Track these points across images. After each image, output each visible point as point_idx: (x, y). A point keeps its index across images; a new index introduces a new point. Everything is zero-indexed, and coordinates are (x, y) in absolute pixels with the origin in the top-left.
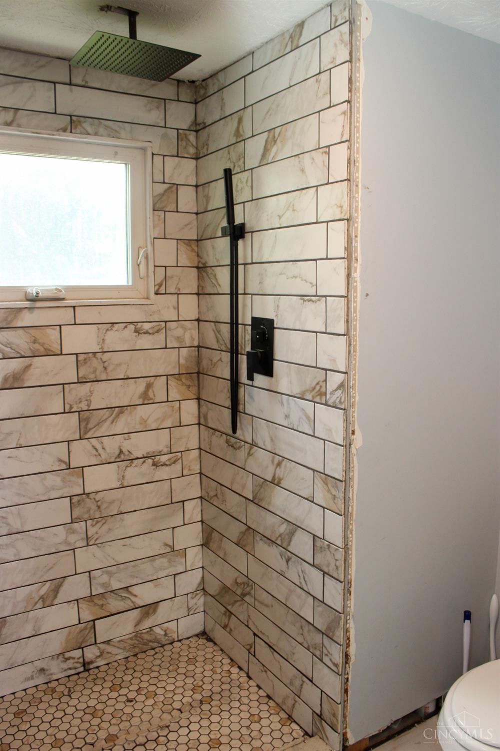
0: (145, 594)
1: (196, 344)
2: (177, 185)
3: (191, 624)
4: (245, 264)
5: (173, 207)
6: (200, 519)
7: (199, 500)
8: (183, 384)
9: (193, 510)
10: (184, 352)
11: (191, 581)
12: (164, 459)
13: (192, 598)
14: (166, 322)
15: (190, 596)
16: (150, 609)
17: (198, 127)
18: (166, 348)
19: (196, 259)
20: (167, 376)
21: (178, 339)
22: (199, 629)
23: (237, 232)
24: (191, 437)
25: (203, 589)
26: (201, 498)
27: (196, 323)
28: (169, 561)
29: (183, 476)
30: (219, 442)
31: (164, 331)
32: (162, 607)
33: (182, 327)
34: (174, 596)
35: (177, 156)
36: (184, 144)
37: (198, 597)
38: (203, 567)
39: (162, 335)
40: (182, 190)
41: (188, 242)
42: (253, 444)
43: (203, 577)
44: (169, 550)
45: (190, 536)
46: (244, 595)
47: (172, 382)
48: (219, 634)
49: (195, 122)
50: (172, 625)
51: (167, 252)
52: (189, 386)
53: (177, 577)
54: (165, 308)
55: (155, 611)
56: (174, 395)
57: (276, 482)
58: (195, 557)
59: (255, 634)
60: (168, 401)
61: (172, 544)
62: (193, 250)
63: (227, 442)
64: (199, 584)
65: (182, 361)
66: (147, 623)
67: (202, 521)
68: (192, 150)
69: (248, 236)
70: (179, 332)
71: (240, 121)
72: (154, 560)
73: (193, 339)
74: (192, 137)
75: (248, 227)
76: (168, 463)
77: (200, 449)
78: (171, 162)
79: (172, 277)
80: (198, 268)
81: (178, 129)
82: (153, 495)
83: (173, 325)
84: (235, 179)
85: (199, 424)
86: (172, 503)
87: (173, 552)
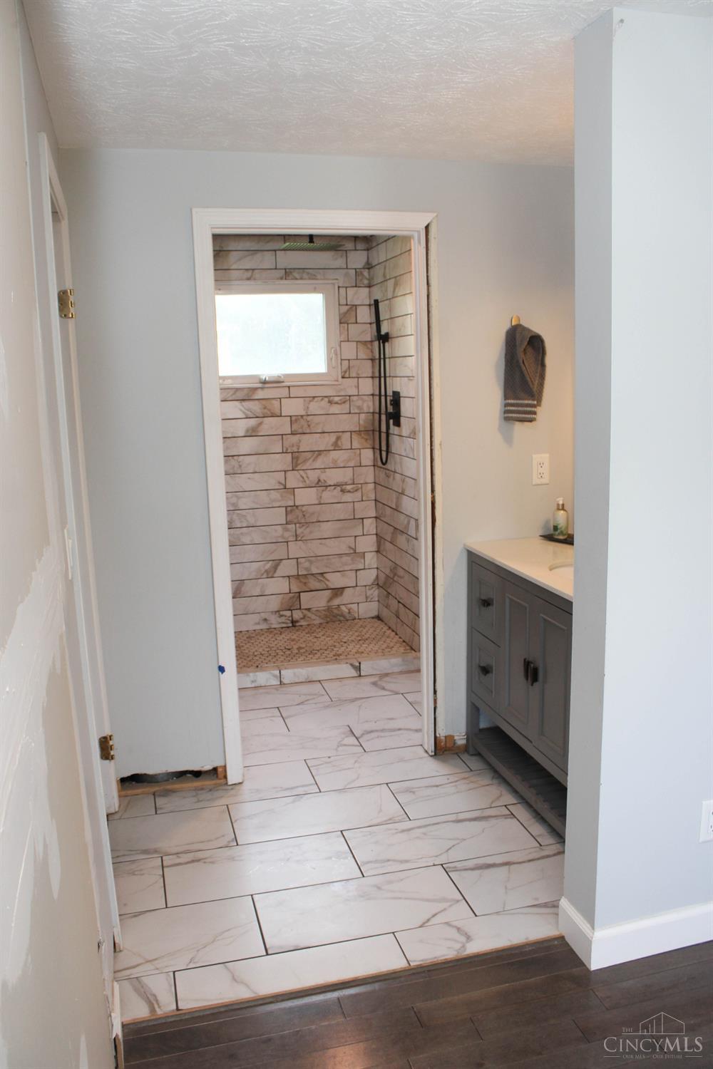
0: (336, 580)
1: (371, 411)
2: (356, 305)
3: (369, 609)
4: (389, 358)
5: (354, 321)
6: (375, 532)
7: (374, 519)
8: (363, 438)
9: (370, 525)
10: (363, 416)
11: (368, 577)
12: (349, 487)
13: (369, 589)
14: (350, 396)
15: (367, 587)
16: (338, 592)
17: (369, 266)
18: (350, 413)
19: (370, 354)
20: (351, 432)
21: (359, 407)
22: (375, 613)
23: (384, 339)
24: (368, 475)
25: (378, 584)
26: (376, 517)
27: (371, 397)
28: (352, 560)
29: (362, 501)
30: (382, 475)
31: (348, 402)
32: (347, 592)
33: (362, 399)
34: (355, 585)
35: (356, 286)
36: (360, 278)
37: (374, 589)
38: (377, 568)
39: (347, 405)
40: (359, 309)
41: (365, 343)
42: (395, 472)
43: (377, 576)
44: (352, 551)
45: (367, 544)
46: (394, 577)
47: (354, 436)
48: (385, 613)
49: (368, 263)
50: (354, 607)
51: (350, 351)
52: (366, 440)
53: (358, 572)
54: (349, 387)
55: (342, 593)
56: (356, 445)
57: (403, 493)
58: (371, 559)
59: (399, 602)
60: (351, 449)
61: (354, 547)
62: (368, 348)
63: (386, 473)
64: (375, 580)
65: (361, 422)
66: (336, 602)
67: (376, 534)
68: (366, 282)
69: (390, 340)
70: (359, 403)
71: (385, 268)
72: (341, 557)
73: (369, 407)
74: (366, 273)
75: (390, 336)
76: (352, 490)
77: (375, 483)
78: (351, 292)
79: (353, 367)
80: (371, 360)
81: (355, 269)
82: (341, 512)
83: (355, 398)
84: (381, 305)
85: (374, 466)
86: (354, 519)
87: (355, 553)
